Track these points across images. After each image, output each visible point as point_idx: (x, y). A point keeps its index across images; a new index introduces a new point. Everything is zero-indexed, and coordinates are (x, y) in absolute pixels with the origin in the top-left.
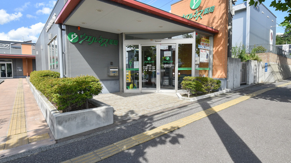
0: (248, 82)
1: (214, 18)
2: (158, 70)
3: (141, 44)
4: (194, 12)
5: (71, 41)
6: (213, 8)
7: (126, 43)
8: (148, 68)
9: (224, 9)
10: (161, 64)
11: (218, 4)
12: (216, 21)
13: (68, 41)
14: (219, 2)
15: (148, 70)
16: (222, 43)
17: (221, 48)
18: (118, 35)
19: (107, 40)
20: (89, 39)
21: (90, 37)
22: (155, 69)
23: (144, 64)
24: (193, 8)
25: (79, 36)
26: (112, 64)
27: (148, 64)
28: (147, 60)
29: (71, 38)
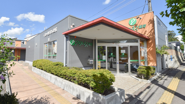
0: (164, 67)
1: (146, 31)
2: (118, 61)
3: (107, 45)
4: (132, 27)
5: (71, 44)
6: (145, 25)
7: (98, 45)
8: (111, 60)
9: (152, 27)
10: (119, 58)
11: (148, 24)
12: (147, 33)
13: (70, 44)
14: (149, 23)
15: (111, 61)
16: (152, 46)
17: (152, 49)
18: (92, 40)
19: (88, 43)
20: (80, 43)
21: (80, 42)
22: (116, 61)
23: (109, 57)
24: (131, 24)
25: (75, 41)
26: (89, 57)
27: (111, 57)
28: (110, 55)
29: (71, 43)
